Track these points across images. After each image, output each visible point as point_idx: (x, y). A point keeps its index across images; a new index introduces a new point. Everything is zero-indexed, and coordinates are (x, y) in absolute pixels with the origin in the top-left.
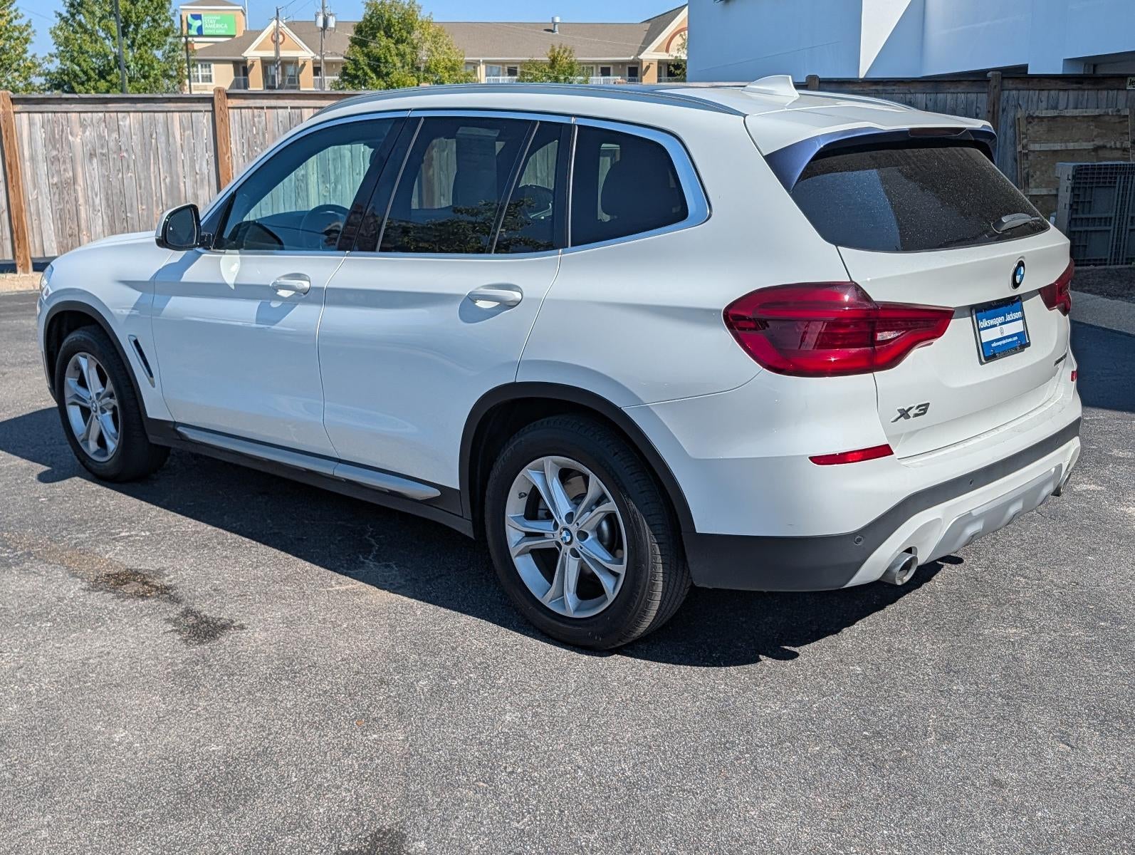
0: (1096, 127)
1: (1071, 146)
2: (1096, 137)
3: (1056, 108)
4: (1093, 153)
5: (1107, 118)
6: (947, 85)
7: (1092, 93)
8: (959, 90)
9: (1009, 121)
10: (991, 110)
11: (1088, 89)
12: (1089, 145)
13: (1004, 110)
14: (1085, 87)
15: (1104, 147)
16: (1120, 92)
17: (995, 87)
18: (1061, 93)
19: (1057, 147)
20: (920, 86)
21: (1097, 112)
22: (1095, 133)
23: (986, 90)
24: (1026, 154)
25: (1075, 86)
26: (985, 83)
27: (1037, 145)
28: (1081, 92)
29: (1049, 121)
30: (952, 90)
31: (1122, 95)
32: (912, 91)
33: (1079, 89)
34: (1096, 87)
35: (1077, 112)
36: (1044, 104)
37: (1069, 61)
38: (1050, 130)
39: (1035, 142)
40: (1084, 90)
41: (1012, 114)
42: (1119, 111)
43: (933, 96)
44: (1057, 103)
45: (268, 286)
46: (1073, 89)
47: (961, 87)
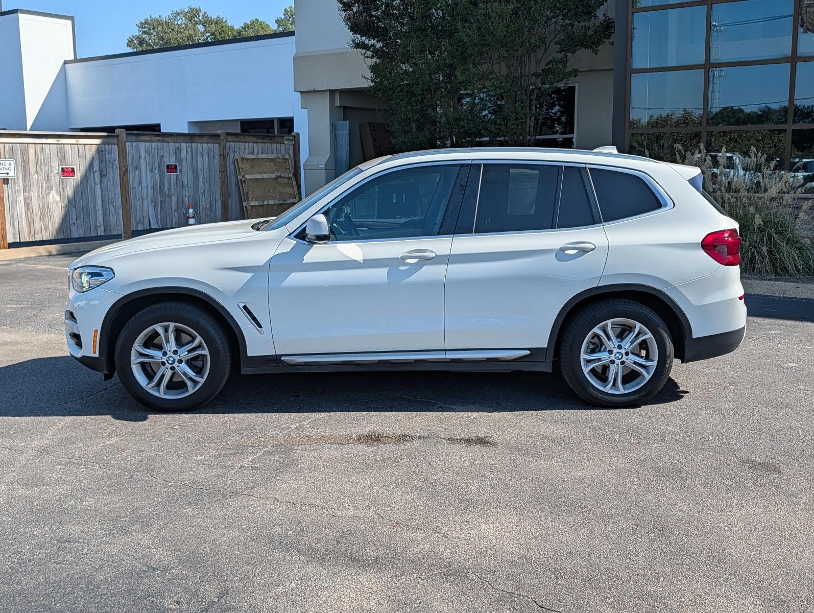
0: (274, 165)
1: (265, 176)
2: (275, 171)
3: (253, 153)
4: (275, 180)
5: (278, 160)
6: (197, 138)
7: (269, 145)
8: (204, 141)
9: (231, 161)
10: (222, 154)
11: (267, 143)
12: (273, 176)
13: (228, 154)
14: (265, 141)
15: (281, 177)
16: (282, 145)
17: (223, 140)
18: (255, 144)
19: (259, 176)
20: (182, 138)
21: (273, 156)
22: (274, 169)
23: (218, 142)
24: (244, 181)
25: (261, 141)
26: (217, 138)
27: (249, 176)
28: (264, 144)
29: (251, 161)
30: (200, 141)
31: (283, 146)
32: (179, 141)
33: (263, 142)
34: (271, 141)
35: (265, 156)
36: (247, 151)
37: (192, 124)
38: (252, 167)
39: (248, 174)
40: (265, 143)
41: (232, 157)
42: (284, 156)
43: (190, 144)
44: (253, 150)
45: (397, 258)
46: (260, 143)
47: (205, 139)
